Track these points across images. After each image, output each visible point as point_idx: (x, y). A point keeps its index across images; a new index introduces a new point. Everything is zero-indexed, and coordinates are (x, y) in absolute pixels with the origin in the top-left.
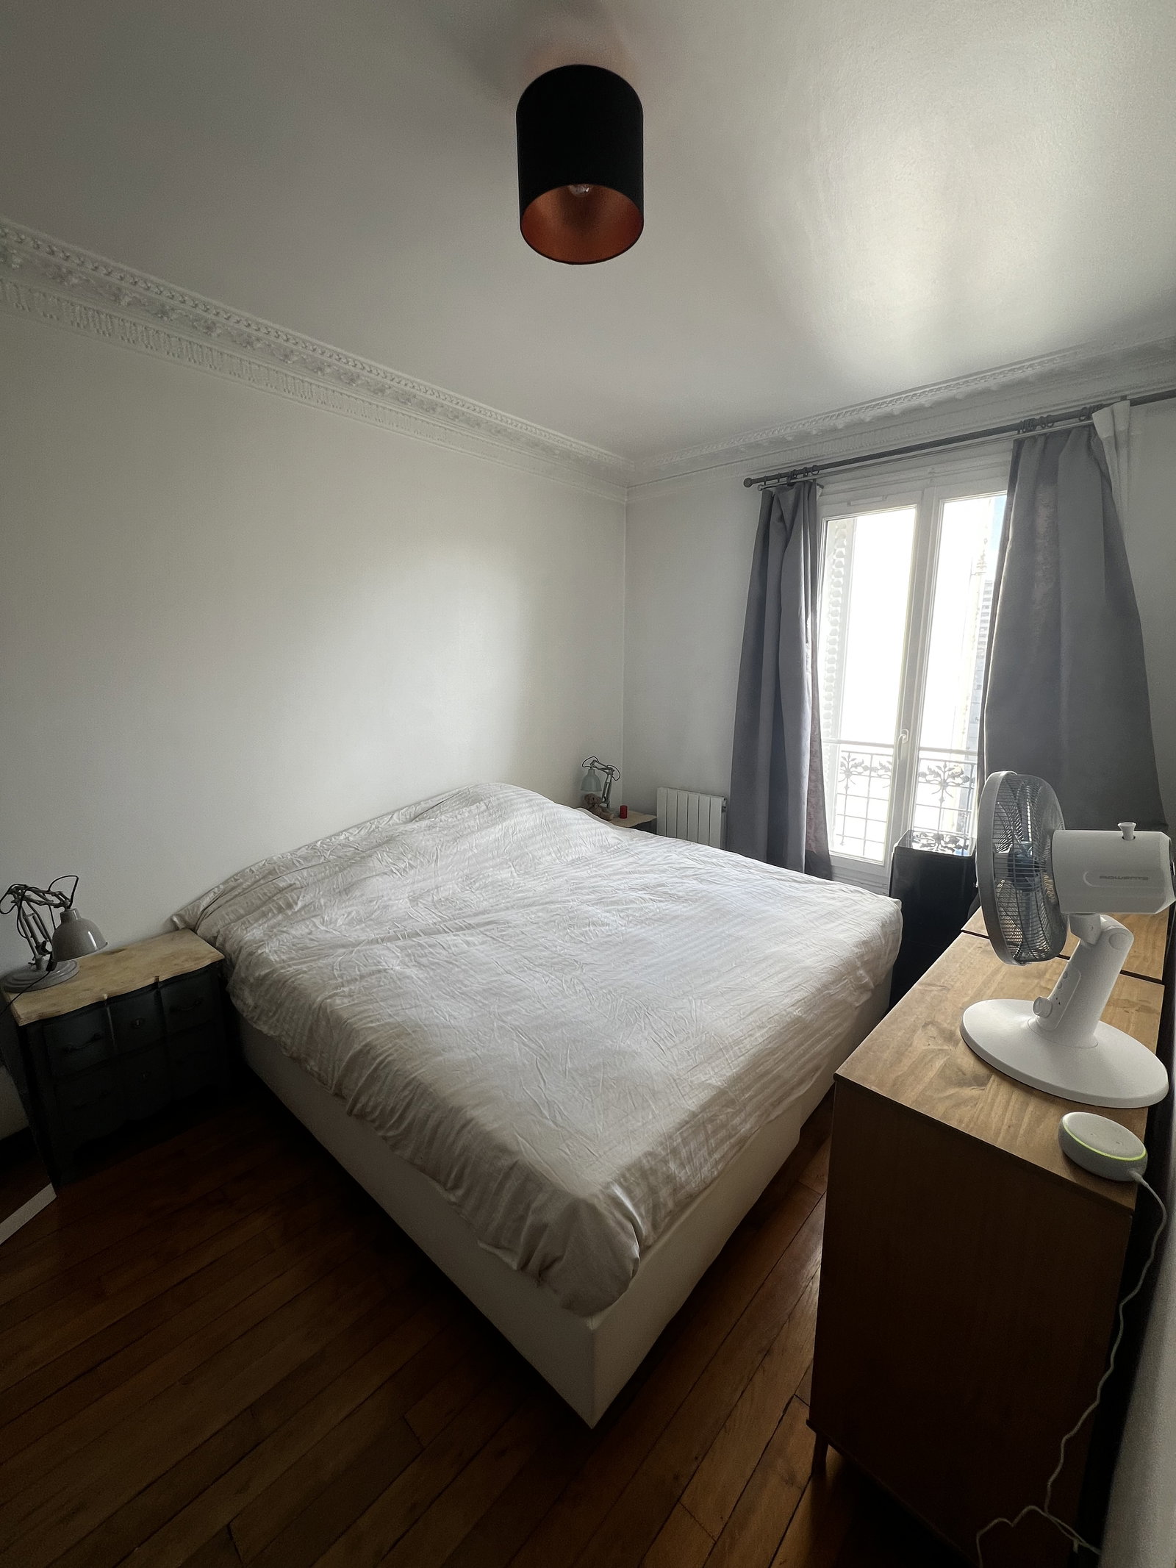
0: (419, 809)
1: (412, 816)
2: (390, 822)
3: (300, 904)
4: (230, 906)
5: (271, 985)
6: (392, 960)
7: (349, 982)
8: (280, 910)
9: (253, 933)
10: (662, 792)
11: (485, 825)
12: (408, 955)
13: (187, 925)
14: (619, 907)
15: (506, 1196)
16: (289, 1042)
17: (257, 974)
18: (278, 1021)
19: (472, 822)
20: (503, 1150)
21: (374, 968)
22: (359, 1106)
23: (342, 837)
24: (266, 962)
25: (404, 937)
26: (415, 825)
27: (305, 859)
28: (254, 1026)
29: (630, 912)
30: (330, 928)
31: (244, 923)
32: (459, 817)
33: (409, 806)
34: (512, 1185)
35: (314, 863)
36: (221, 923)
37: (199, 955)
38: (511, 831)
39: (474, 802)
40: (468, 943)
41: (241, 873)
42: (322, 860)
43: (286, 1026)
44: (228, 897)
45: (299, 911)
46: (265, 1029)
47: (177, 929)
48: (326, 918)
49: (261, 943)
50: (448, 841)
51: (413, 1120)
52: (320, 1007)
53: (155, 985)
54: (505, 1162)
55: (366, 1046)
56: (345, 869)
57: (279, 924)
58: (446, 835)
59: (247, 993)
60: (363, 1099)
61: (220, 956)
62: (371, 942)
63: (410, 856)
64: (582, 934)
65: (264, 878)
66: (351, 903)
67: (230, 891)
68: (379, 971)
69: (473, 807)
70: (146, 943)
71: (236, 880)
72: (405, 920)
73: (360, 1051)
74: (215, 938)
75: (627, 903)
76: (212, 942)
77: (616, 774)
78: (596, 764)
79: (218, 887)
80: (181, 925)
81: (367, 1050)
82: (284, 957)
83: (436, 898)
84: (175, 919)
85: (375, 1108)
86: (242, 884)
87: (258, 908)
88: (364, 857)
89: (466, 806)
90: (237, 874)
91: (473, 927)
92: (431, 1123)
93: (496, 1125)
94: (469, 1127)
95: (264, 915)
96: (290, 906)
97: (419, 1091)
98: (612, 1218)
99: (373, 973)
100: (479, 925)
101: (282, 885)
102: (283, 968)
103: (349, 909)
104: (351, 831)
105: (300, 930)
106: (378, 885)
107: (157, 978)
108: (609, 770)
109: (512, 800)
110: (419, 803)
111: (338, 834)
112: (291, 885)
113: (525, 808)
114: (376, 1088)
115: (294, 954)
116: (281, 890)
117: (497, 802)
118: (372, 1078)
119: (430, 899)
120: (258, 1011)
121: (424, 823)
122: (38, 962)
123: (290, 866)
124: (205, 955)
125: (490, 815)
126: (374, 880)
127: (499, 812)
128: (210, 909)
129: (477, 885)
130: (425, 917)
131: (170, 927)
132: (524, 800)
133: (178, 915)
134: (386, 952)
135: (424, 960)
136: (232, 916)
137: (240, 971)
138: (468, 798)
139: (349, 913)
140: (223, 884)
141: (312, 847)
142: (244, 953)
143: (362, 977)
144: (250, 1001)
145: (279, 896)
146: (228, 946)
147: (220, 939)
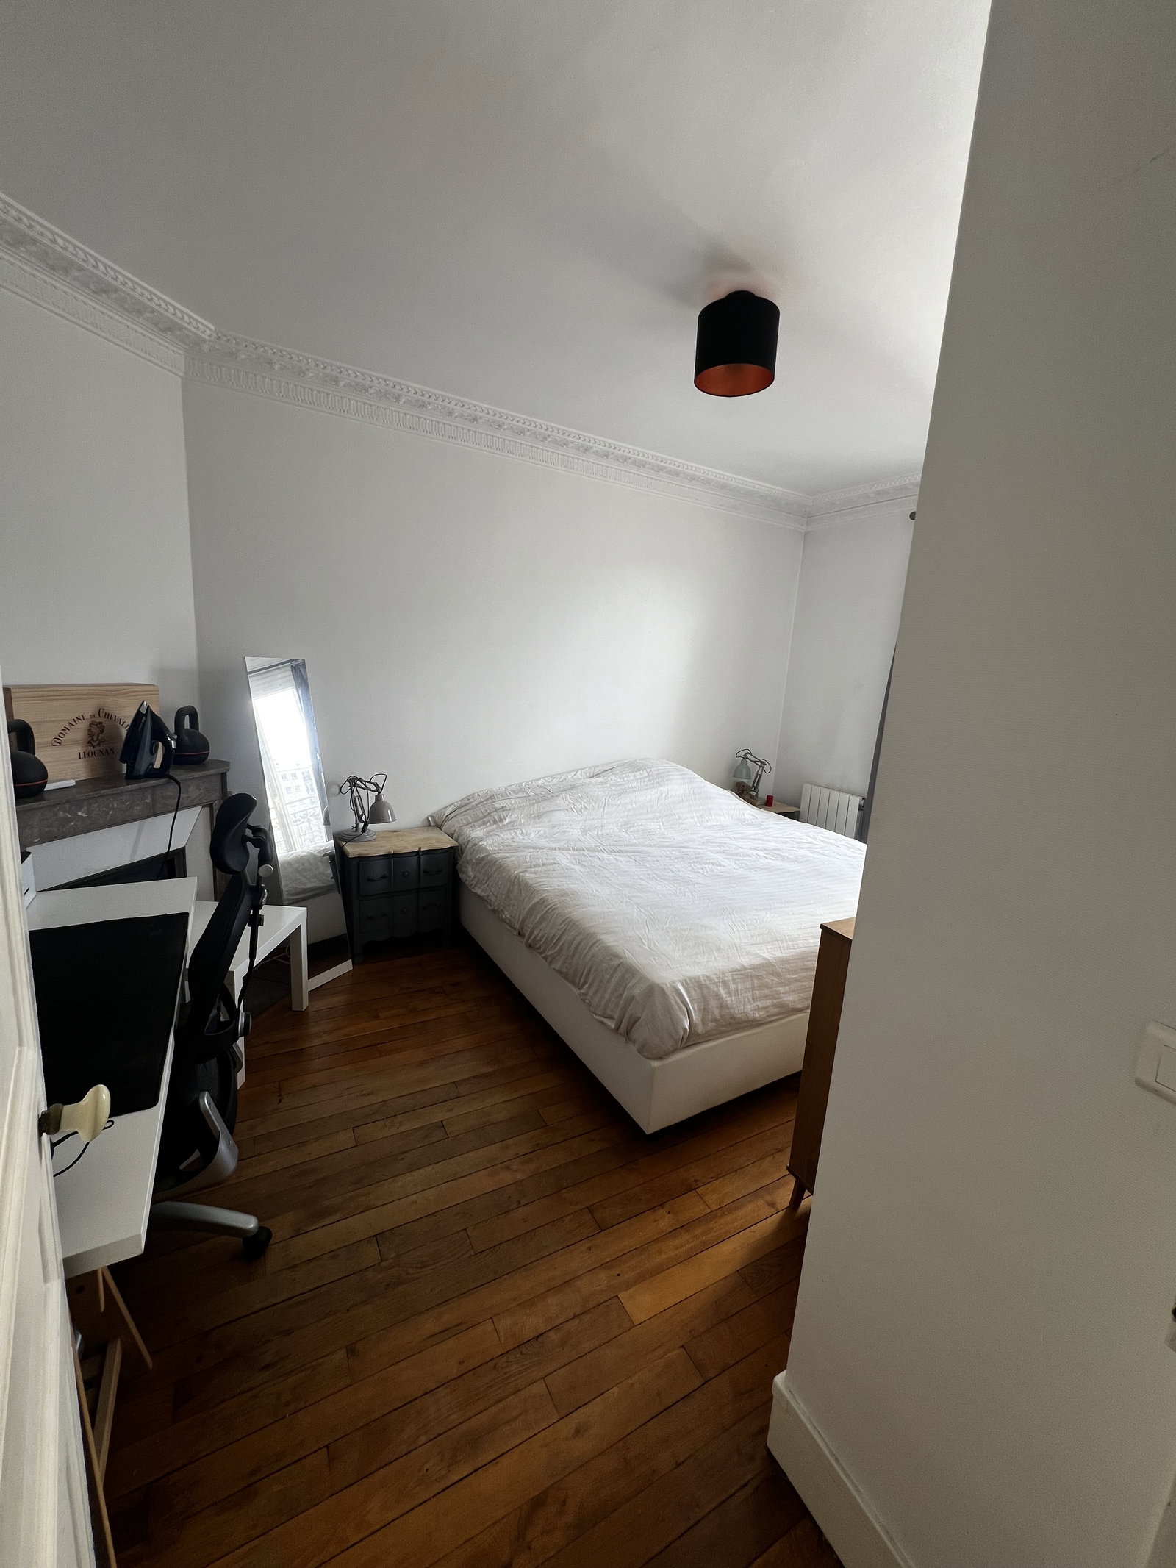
0: (597, 770)
1: (591, 775)
2: (575, 777)
3: (508, 820)
4: (464, 815)
5: (486, 864)
6: (564, 859)
7: (535, 866)
8: (495, 822)
9: (477, 833)
10: (807, 787)
11: (644, 788)
12: (575, 859)
13: (435, 824)
14: (737, 858)
15: (613, 983)
16: (493, 899)
17: (477, 857)
18: (488, 886)
19: (635, 784)
20: (616, 956)
21: (552, 861)
22: (533, 937)
23: (540, 782)
24: (483, 849)
25: (574, 850)
26: (592, 780)
27: (514, 792)
28: (473, 890)
29: (744, 862)
30: (526, 837)
31: (472, 827)
32: (626, 779)
33: (590, 768)
34: (618, 975)
35: (519, 796)
36: (457, 825)
37: (442, 841)
38: (664, 795)
39: (638, 770)
40: (617, 860)
41: (472, 796)
42: (525, 794)
43: (493, 889)
44: (462, 810)
45: (507, 824)
46: (479, 892)
47: (430, 825)
48: (524, 831)
49: (481, 839)
50: (615, 795)
51: (565, 942)
52: (516, 878)
53: (418, 853)
54: (616, 962)
55: (541, 899)
56: (539, 802)
57: (493, 831)
58: (614, 790)
59: (470, 869)
60: (536, 932)
61: (456, 844)
62: (552, 849)
63: (585, 801)
64: (702, 869)
65: (486, 800)
66: (541, 825)
67: (464, 806)
68: (555, 864)
69: (638, 773)
70: (412, 830)
71: (469, 799)
72: (576, 841)
73: (538, 902)
74: (453, 834)
75: (743, 856)
76: (451, 836)
77: (767, 768)
78: (749, 756)
79: (457, 802)
80: (432, 824)
81: (542, 902)
82: (496, 849)
83: (600, 833)
84: (430, 819)
85: (542, 937)
86: (472, 802)
87: (481, 819)
88: (553, 796)
89: (633, 772)
90: (469, 796)
91: (623, 852)
92: (576, 942)
93: (613, 944)
94: (597, 944)
95: (484, 823)
96: (501, 820)
97: (571, 924)
98: (673, 999)
99: (551, 864)
100: (627, 852)
101: (497, 806)
102: (494, 854)
103: (541, 829)
104: (546, 779)
105: (506, 835)
106: (560, 817)
107: (420, 849)
108: (762, 764)
109: (669, 772)
110: (597, 766)
111: (538, 780)
112: (503, 807)
113: (679, 779)
114: (544, 925)
115: (501, 848)
116: (497, 810)
117: (657, 772)
118: (543, 919)
119: (596, 833)
120: (476, 880)
121: (599, 780)
122: (357, 826)
123: (503, 795)
124: (447, 842)
125: (650, 780)
126: (558, 813)
127: (658, 779)
128: (451, 816)
129: (632, 829)
130: (590, 841)
131: (426, 823)
132: (678, 773)
133: (431, 816)
134: (560, 855)
135: (585, 864)
136: (465, 822)
137: (467, 855)
138: (634, 766)
139: (539, 831)
140: (461, 801)
141: (519, 785)
142: (471, 844)
143: (544, 865)
144: (472, 875)
145: (495, 813)
146: (460, 840)
147: (456, 835)
